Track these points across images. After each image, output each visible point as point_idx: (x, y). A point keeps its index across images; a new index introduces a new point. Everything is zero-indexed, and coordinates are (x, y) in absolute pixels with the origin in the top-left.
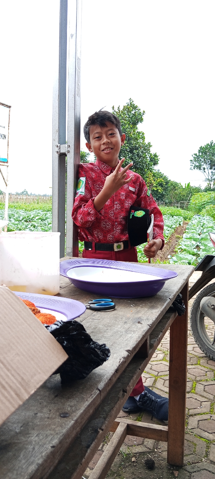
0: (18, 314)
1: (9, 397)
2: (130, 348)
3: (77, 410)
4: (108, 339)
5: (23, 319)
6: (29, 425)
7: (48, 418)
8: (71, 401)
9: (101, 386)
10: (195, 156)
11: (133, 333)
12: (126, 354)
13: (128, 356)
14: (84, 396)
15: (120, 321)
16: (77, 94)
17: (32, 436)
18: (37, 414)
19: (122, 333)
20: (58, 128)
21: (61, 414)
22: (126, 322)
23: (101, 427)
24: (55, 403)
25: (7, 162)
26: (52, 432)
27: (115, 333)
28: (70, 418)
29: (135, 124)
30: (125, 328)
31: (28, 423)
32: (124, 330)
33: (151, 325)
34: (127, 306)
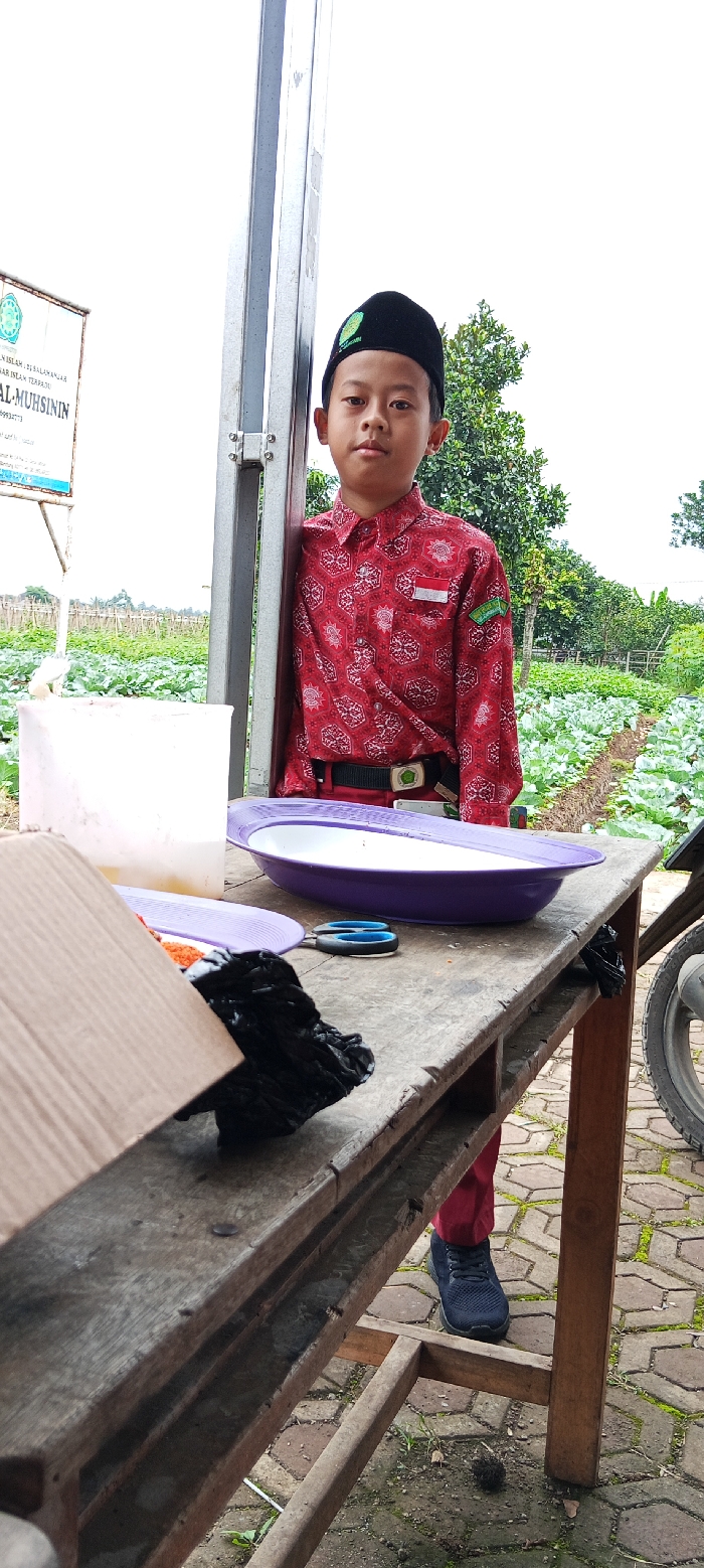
1: (60, 1146)
2: (439, 1060)
3: (263, 1218)
5: (110, 932)
6: (114, 1252)
7: (175, 1235)
8: (246, 1195)
9: (342, 1158)
10: (691, 503)
12: (424, 1078)
13: (431, 1083)
14: (288, 1184)
15: (410, 986)
16: (307, 271)
17: (123, 1282)
18: (140, 1222)
19: (416, 1021)
20: (238, 378)
21: (213, 1226)
22: (431, 991)
23: (337, 1303)
24: (195, 1197)
25: (70, 494)
26: (184, 1273)
27: (394, 1017)
28: (241, 1240)
29: (493, 385)
30: (427, 1006)
31: (112, 1246)
32: (422, 1012)
33: (509, 1002)
34: (437, 946)
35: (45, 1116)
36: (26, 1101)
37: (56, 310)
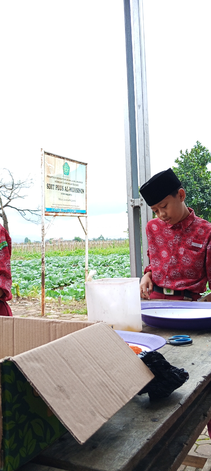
1: (116, 399)
2: (206, 374)
3: (164, 417)
6: (129, 426)
8: (159, 411)
9: (182, 401)
11: (208, 363)
12: (202, 379)
13: (204, 380)
14: (169, 408)
15: (197, 354)
17: (132, 433)
18: (134, 419)
19: (199, 364)
21: (152, 419)
22: (203, 354)
24: (147, 412)
25: (86, 213)
26: (146, 430)
28: (159, 422)
30: (202, 359)
31: (128, 424)
32: (200, 361)
34: (204, 341)
35: (111, 392)
36: (107, 389)
37: (78, 165)
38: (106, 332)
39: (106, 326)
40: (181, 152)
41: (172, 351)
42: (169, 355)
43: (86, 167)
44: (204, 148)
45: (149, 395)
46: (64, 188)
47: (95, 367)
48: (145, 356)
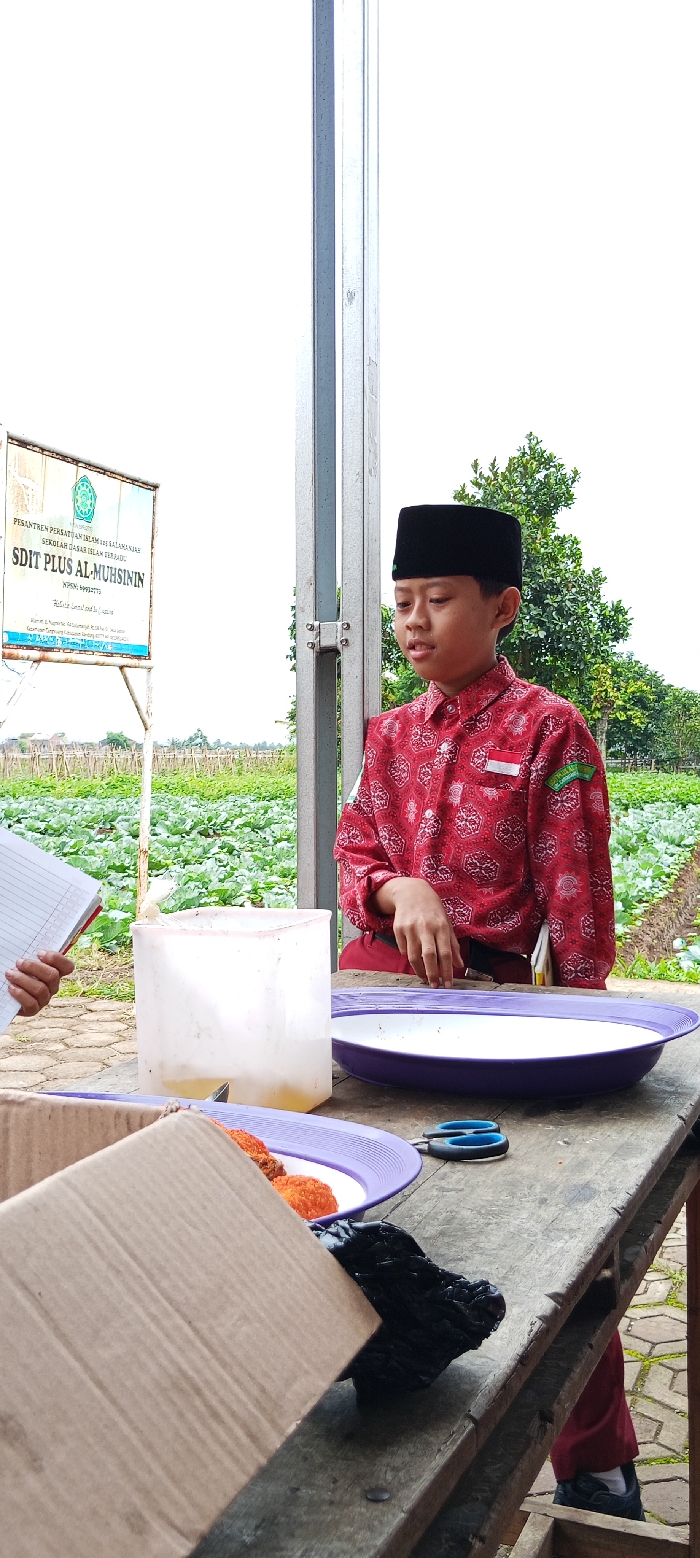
0: (237, 1194)
1: (231, 1444)
2: (559, 1286)
3: (412, 1480)
4: (491, 1259)
5: (251, 1208)
6: (277, 1524)
7: (331, 1503)
8: (393, 1454)
9: (478, 1406)
11: (567, 1237)
12: (546, 1306)
13: (555, 1312)
14: (432, 1439)
15: (525, 1196)
16: (370, 471)
18: (298, 1489)
19: (534, 1238)
21: (366, 1492)
22: (546, 1200)
23: (479, 1529)
24: (346, 1458)
25: (149, 657)
26: (346, 1546)
27: (513, 1235)
28: (394, 1506)
29: (546, 513)
30: (543, 1219)
31: (275, 1517)
32: (539, 1226)
33: (623, 1208)
34: (546, 1143)
35: (215, 1415)
36: (198, 1402)
37: (128, 487)
38: (201, 1152)
39: (203, 1124)
40: (475, 466)
41: (437, 1183)
42: (426, 1200)
43: (154, 499)
44: (550, 459)
45: (355, 1384)
46: (75, 567)
47: (153, 1309)
48: (347, 1243)
